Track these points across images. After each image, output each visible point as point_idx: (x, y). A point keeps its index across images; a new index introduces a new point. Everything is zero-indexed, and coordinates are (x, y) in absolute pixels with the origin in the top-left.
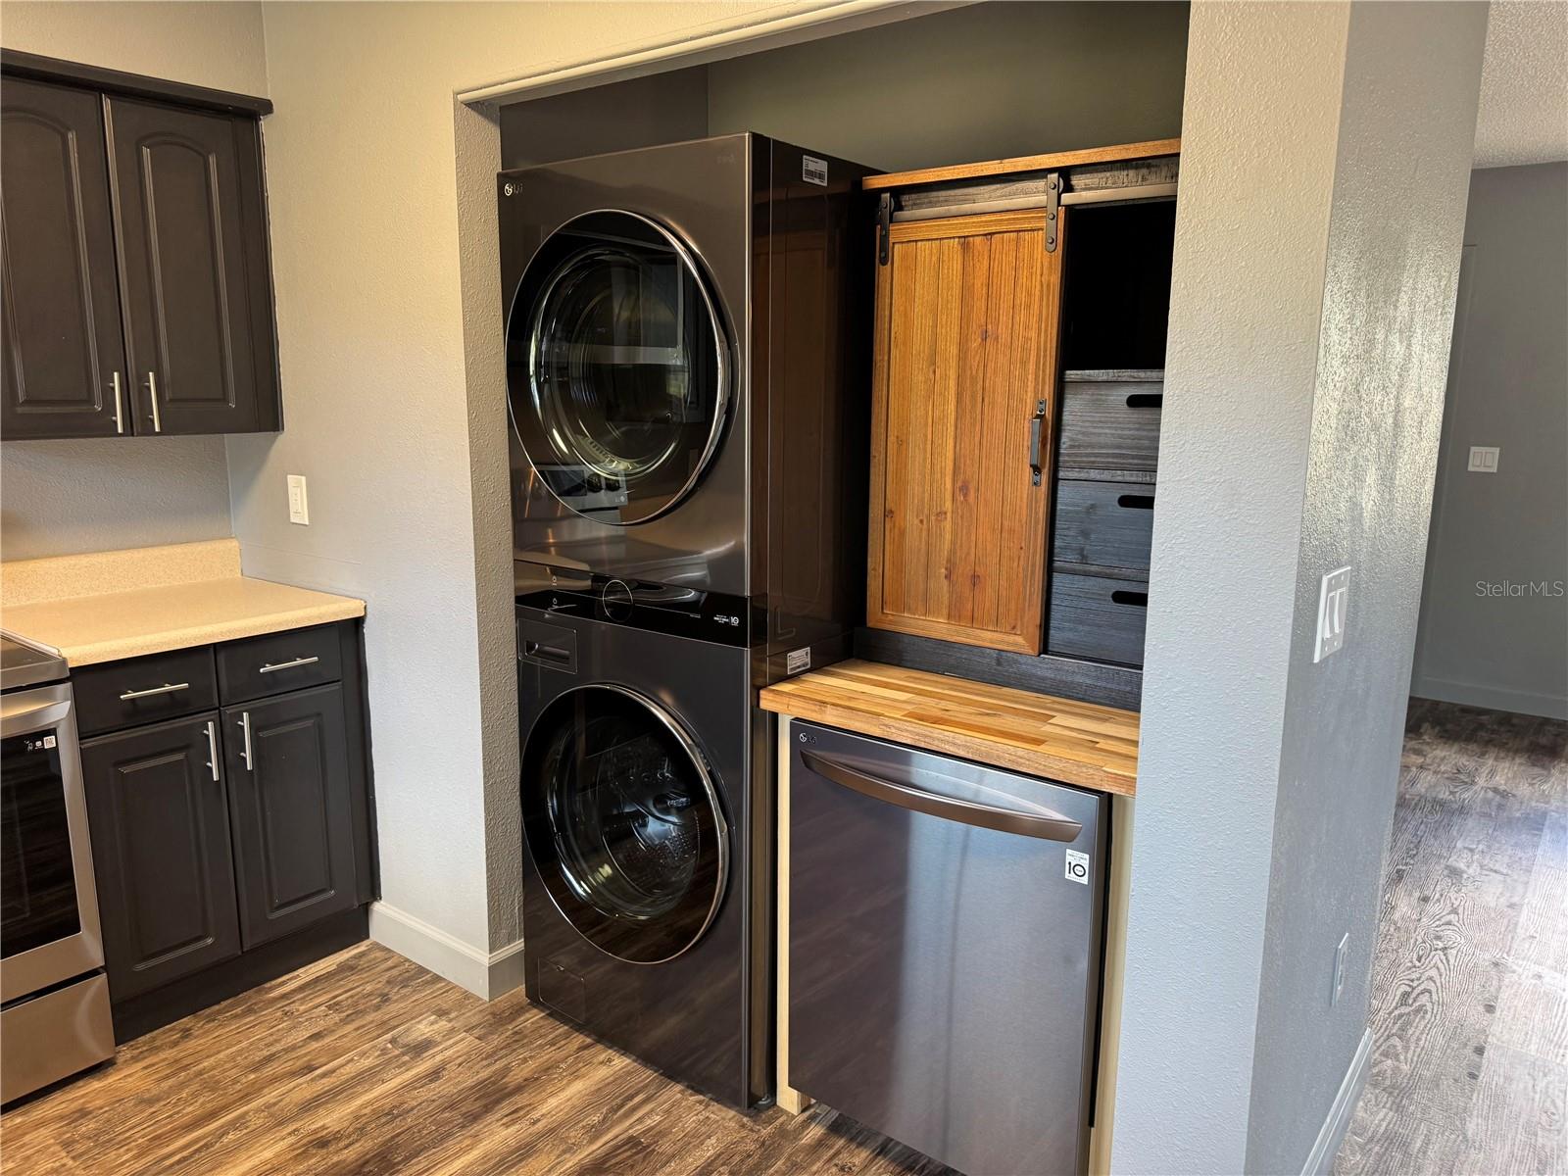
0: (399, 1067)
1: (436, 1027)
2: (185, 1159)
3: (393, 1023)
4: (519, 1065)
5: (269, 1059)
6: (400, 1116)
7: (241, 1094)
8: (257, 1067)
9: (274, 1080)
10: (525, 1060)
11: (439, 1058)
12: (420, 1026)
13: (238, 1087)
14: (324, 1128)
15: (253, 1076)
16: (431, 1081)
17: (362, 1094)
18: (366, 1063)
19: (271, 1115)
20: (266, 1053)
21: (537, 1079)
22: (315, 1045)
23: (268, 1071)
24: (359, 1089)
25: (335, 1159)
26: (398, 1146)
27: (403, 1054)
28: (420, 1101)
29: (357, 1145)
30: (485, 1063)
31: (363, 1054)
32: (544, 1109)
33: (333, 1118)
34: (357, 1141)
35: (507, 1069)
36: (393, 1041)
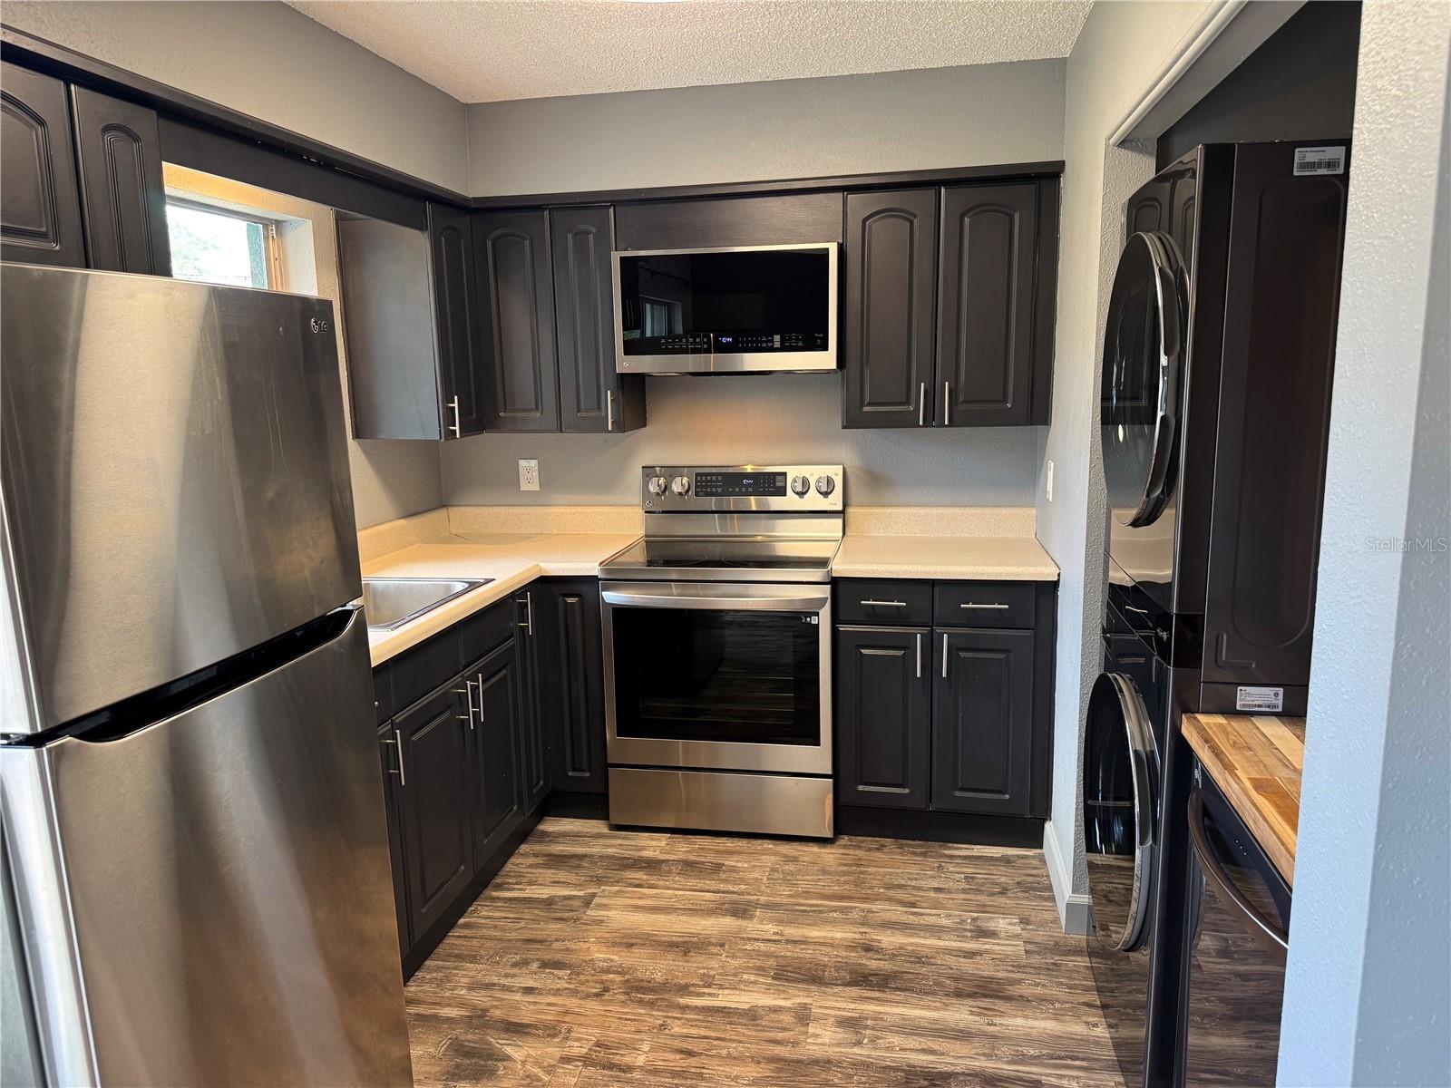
0: (958, 936)
1: (1010, 927)
2: (805, 911)
3: (988, 909)
4: (1030, 984)
5: (900, 887)
6: (923, 963)
7: (865, 896)
8: (889, 887)
9: (890, 900)
10: (1037, 985)
11: (987, 947)
12: (1001, 921)
13: (869, 891)
14: (879, 941)
15: (882, 890)
16: (965, 957)
17: (921, 937)
18: (945, 922)
19: (865, 917)
20: (903, 882)
21: (1029, 1001)
22: (932, 894)
23: (892, 893)
24: (922, 934)
25: (864, 961)
26: (902, 979)
27: (971, 931)
28: (944, 963)
29: (883, 962)
30: (1010, 968)
31: (948, 916)
32: (1006, 1021)
33: (888, 939)
34: (885, 960)
35: (1019, 982)
36: (974, 920)
